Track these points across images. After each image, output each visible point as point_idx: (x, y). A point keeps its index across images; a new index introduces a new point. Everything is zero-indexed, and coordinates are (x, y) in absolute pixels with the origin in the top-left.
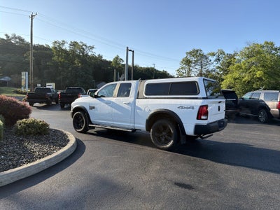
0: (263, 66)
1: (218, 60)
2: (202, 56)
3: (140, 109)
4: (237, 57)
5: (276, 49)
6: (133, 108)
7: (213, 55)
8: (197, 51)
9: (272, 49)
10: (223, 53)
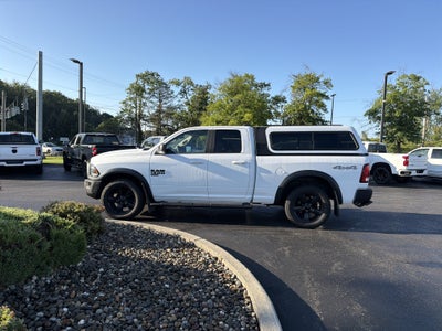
0: (248, 107)
1: (184, 92)
2: (161, 83)
3: (268, 172)
4: (211, 91)
5: (256, 86)
6: (253, 170)
7: (178, 84)
8: (153, 75)
9: (253, 84)
10: (191, 83)
